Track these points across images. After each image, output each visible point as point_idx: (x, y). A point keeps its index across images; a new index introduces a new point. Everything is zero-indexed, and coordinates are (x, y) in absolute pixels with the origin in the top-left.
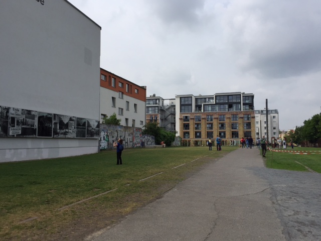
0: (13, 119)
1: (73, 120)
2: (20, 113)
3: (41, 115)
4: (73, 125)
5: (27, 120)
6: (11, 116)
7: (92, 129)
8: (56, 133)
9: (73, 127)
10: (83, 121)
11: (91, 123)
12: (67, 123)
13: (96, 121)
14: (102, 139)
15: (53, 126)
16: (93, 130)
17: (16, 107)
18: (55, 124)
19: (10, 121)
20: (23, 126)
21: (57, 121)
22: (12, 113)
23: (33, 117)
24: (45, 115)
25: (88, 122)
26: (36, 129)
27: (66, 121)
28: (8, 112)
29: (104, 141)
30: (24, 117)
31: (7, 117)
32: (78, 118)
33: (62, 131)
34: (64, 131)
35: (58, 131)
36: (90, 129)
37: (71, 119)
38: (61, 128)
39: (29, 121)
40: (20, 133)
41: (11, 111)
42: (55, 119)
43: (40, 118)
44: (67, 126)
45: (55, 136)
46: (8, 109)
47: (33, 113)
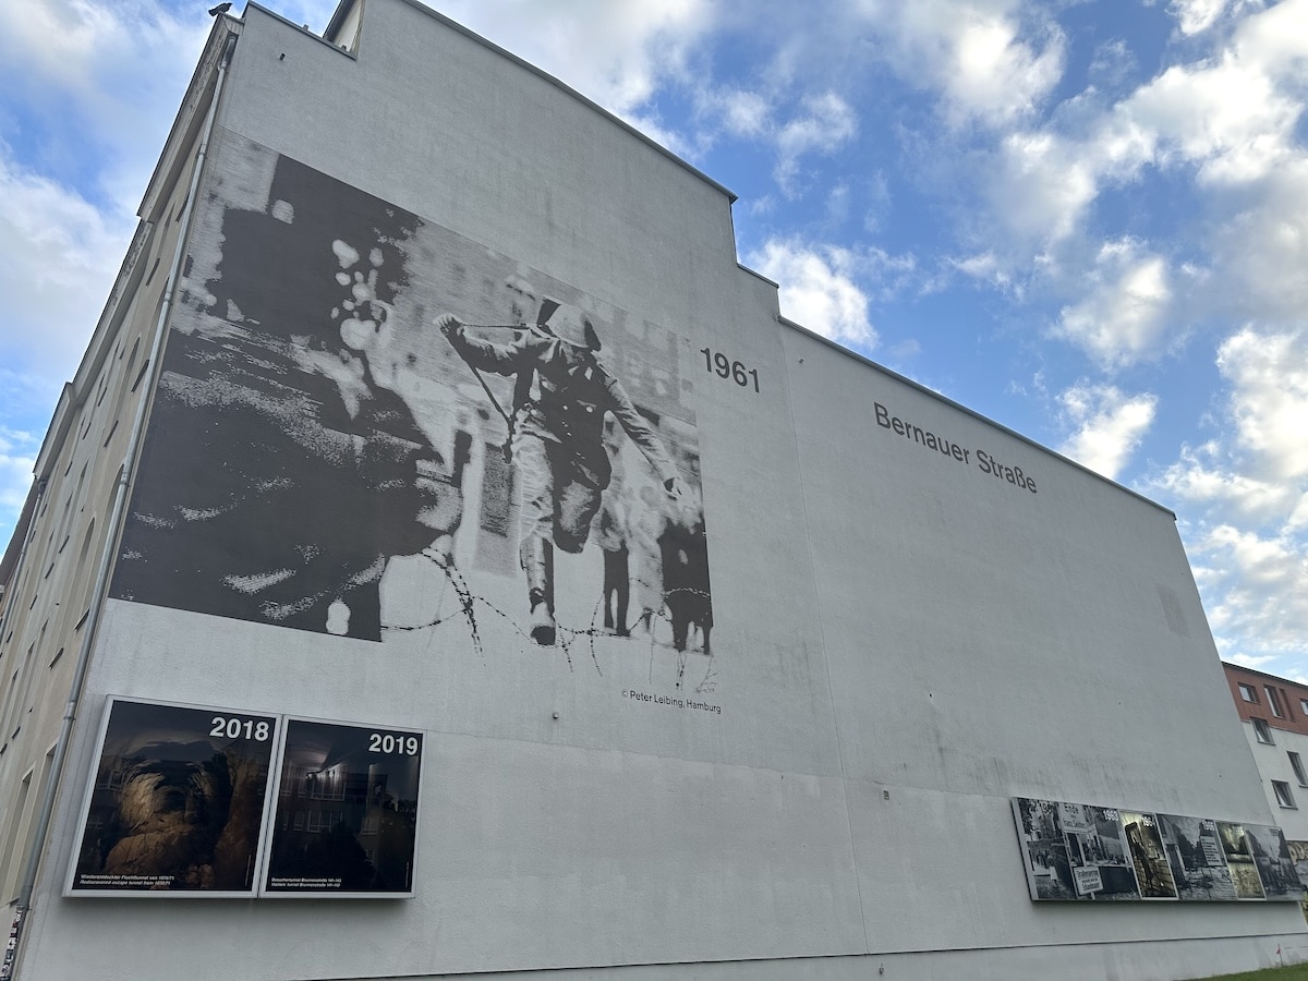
0: (1072, 839)
1: (1208, 832)
2: (1081, 817)
3: (1126, 820)
4: (1216, 850)
5: (1104, 839)
6: (1066, 830)
7: (1273, 863)
8: (1181, 882)
9: (1218, 857)
10: (1237, 834)
11: (1259, 839)
12: (1199, 844)
13: (1272, 832)
15: (1169, 859)
16: (1276, 867)
18: (1171, 848)
19: (1067, 844)
20: (1102, 863)
21: (1171, 837)
22: (1063, 820)
23: (1113, 830)
24: (1136, 821)
25: (1251, 838)
26: (1131, 869)
27: (1194, 838)
28: (1055, 816)
30: (1093, 829)
31: (1059, 832)
33: (1195, 875)
34: (1200, 873)
35: (1185, 874)
36: (1266, 863)
37: (1203, 830)
38: (1188, 865)
39: (1109, 843)
40: (1101, 887)
42: (1164, 832)
43: (1127, 831)
44: (1201, 855)
45: (1183, 894)
46: (1052, 809)
47: (1107, 815)
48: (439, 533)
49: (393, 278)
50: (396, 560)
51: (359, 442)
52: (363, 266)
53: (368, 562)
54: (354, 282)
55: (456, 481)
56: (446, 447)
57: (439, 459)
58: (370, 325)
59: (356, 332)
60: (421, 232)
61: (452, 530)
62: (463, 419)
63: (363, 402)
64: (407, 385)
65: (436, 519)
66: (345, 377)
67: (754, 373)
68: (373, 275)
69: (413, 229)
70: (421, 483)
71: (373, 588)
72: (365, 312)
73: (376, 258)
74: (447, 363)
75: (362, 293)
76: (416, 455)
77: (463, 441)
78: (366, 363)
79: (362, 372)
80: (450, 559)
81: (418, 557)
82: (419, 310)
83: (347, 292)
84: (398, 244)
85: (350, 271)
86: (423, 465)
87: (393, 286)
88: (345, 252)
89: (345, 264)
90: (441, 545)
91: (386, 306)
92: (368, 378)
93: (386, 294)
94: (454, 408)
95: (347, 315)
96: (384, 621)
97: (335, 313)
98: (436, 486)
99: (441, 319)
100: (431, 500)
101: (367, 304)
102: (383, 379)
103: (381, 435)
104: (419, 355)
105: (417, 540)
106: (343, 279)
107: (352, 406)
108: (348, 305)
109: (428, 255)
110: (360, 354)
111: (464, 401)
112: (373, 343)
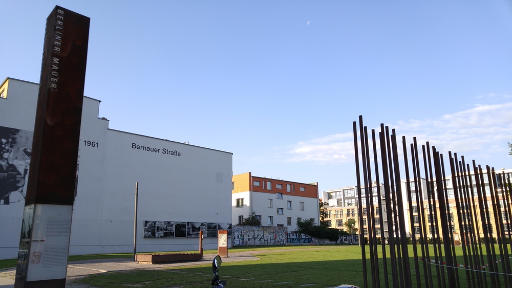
0: (158, 227)
1: (204, 225)
2: (163, 224)
3: (177, 224)
4: (205, 229)
6: (157, 226)
8: (189, 234)
10: (214, 225)
11: (221, 226)
12: (199, 228)
13: (228, 224)
14: (236, 237)
15: (187, 230)
17: (160, 220)
18: (189, 228)
19: (156, 228)
20: (165, 232)
21: (190, 226)
22: (157, 224)
23: (172, 225)
24: (180, 223)
25: (219, 226)
26: (174, 233)
27: (197, 226)
28: (155, 224)
29: (238, 239)
30: (165, 226)
31: (155, 226)
32: (208, 223)
33: (195, 233)
34: (196, 233)
35: (191, 233)
37: (202, 224)
38: (193, 231)
39: (169, 228)
40: (163, 235)
41: (157, 223)
42: (188, 225)
43: (176, 225)
44: (199, 229)
45: (189, 237)
46: (155, 222)
47: (172, 223)
48: (20, 187)
49: (14, 142)
50: (12, 193)
51: (6, 174)
52: (7, 142)
53: (7, 193)
54: (6, 146)
55: (24, 178)
56: (22, 172)
57: (21, 174)
58: (8, 153)
59: (6, 155)
60: (19, 133)
61: (23, 186)
62: (26, 166)
63: (7, 168)
64: (15, 163)
65: (20, 185)
66: (4, 163)
67: (98, 143)
68: (9, 144)
69: (18, 132)
70: (17, 179)
71: (8, 197)
72: (8, 151)
73: (10, 140)
74: (23, 157)
75: (7, 148)
76: (16, 174)
77: (26, 170)
78: (7, 160)
79: (7, 162)
80: (22, 191)
81: (16, 192)
82: (18, 148)
83: (4, 148)
84: (15, 136)
85: (5, 144)
86: (18, 176)
87: (13, 145)
88: (4, 141)
89: (4, 143)
90: (20, 189)
91: (12, 149)
92: (8, 163)
93: (12, 147)
94: (24, 165)
95: (4, 152)
96: (10, 201)
97: (2, 152)
98: (20, 179)
99: (22, 149)
100: (19, 182)
101: (8, 149)
102: (11, 162)
103: (10, 172)
104: (18, 156)
105: (16, 188)
106: (3, 146)
107: (5, 168)
108: (4, 151)
109: (21, 137)
110: (7, 159)
111: (26, 163)
112: (9, 156)
